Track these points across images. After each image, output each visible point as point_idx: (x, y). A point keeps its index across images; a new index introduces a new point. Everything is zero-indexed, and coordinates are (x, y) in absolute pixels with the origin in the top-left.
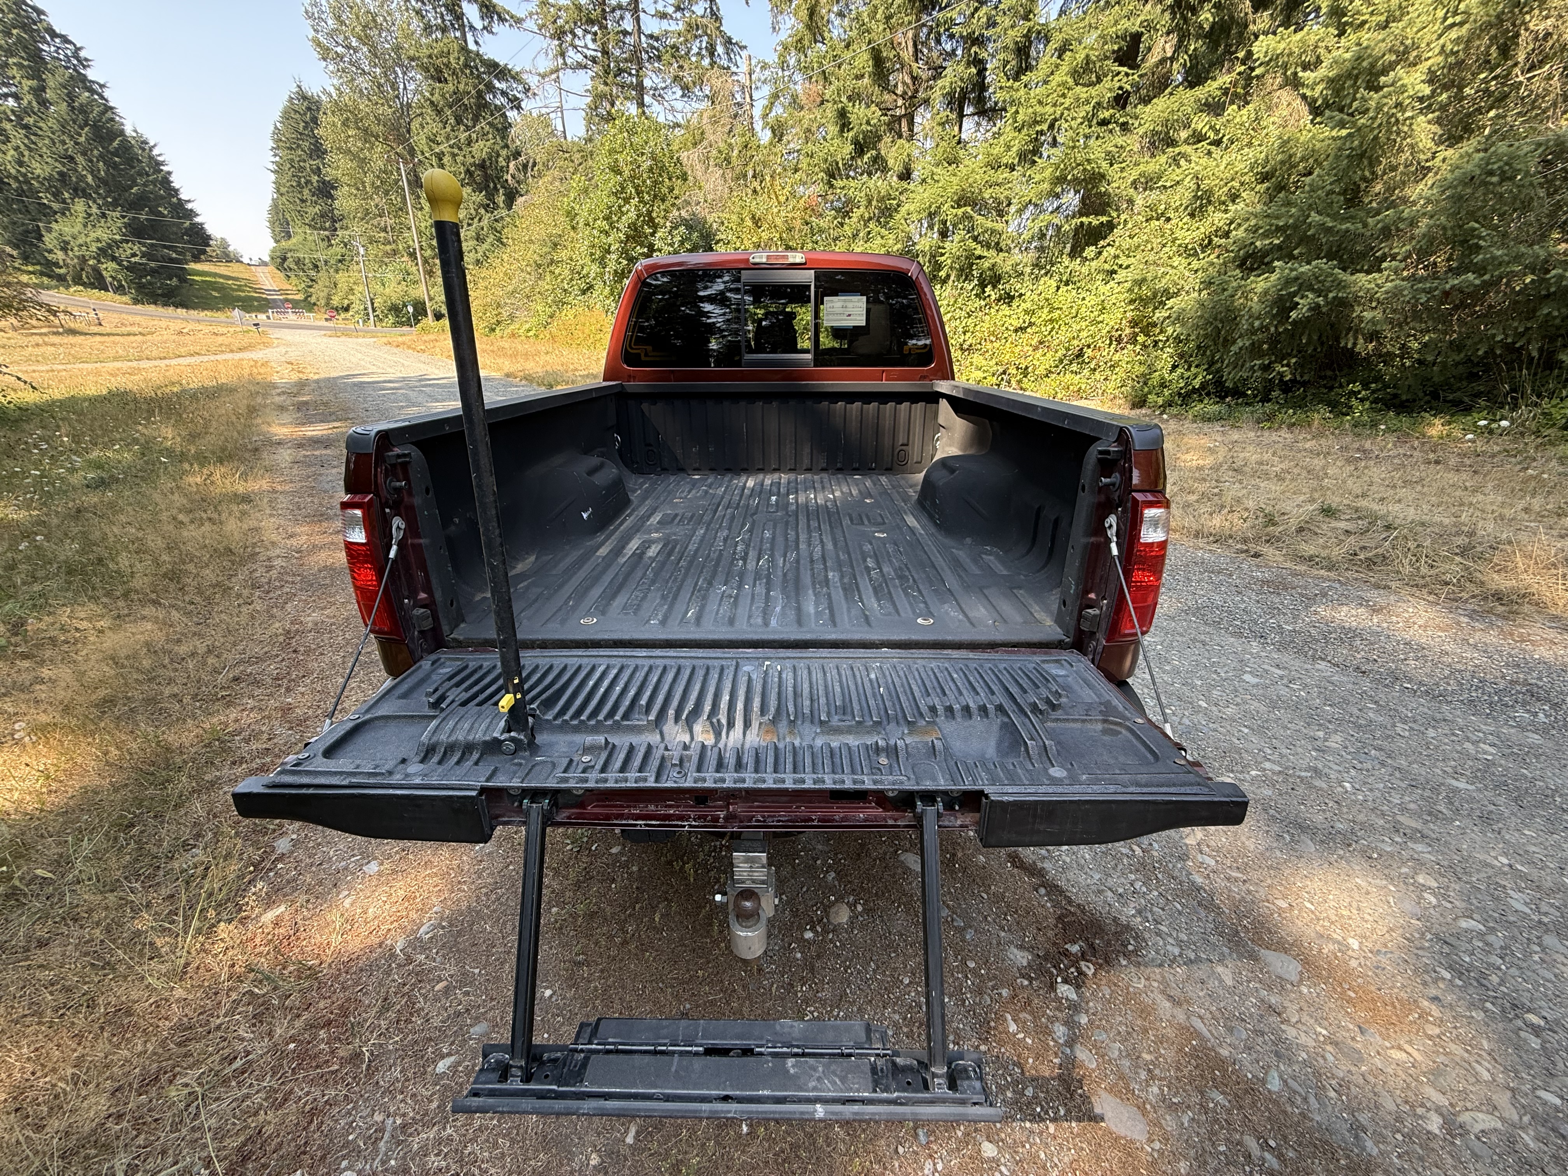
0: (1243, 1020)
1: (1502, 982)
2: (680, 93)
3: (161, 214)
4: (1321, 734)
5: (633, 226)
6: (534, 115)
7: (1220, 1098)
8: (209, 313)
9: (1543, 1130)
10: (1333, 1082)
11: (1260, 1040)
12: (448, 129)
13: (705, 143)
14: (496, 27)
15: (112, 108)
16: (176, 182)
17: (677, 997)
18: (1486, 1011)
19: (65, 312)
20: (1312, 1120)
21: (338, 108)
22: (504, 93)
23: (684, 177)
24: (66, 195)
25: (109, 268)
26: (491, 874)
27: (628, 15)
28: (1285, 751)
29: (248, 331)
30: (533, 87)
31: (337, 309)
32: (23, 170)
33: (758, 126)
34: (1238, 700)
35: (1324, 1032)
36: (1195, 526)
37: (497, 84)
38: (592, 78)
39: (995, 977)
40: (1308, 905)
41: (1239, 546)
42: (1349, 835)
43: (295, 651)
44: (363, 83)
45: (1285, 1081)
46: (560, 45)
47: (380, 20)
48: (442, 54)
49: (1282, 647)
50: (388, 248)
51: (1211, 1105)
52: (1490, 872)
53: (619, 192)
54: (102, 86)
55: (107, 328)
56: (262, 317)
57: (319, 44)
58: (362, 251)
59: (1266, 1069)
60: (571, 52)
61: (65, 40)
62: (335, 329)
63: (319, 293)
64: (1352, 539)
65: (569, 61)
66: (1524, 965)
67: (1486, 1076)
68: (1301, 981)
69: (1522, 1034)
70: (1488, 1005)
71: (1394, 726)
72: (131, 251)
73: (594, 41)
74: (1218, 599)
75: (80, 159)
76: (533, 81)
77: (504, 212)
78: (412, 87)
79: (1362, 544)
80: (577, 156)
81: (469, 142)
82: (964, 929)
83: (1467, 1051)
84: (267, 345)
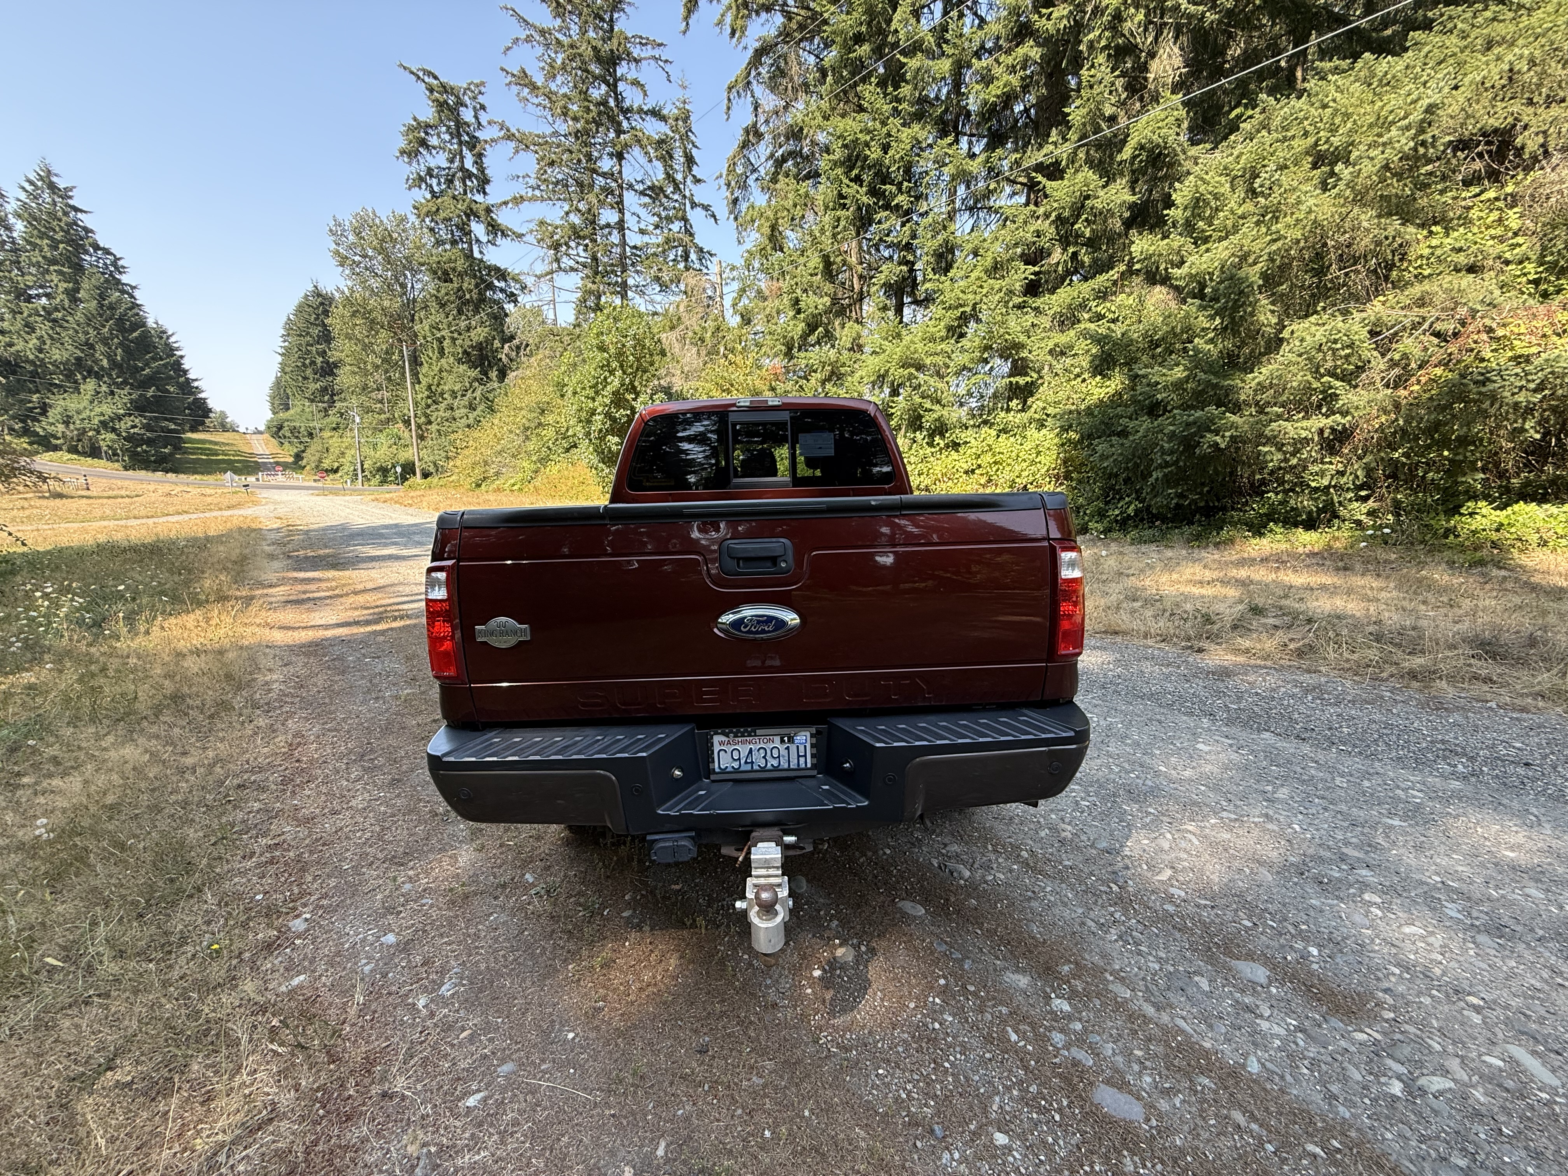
0: (1221, 1018)
1: (1444, 973)
2: (658, 289)
3: (168, 391)
4: (1270, 788)
5: (616, 393)
6: (528, 307)
7: (1206, 1081)
8: (198, 477)
9: (1489, 1086)
10: (1306, 1062)
11: (1238, 1033)
12: (451, 318)
13: (682, 327)
14: (499, 240)
15: (138, 305)
16: (186, 364)
17: (696, 1031)
18: (1432, 997)
19: (55, 478)
20: (1288, 1094)
21: (348, 301)
22: (502, 290)
23: (663, 353)
24: (79, 377)
25: (106, 439)
26: (508, 940)
27: (615, 232)
28: (1239, 803)
29: (236, 493)
30: (529, 285)
31: (327, 471)
32: (42, 356)
33: (729, 313)
34: (1194, 764)
35: (1294, 1022)
36: (1143, 628)
37: (496, 283)
38: (582, 278)
39: (994, 998)
40: (1271, 923)
41: (1183, 644)
42: (1301, 866)
43: (298, 761)
44: (375, 283)
45: (1263, 1065)
46: (556, 255)
47: (395, 235)
48: (450, 261)
49: (1229, 722)
50: (383, 416)
51: (1199, 1088)
52: (1426, 888)
53: (606, 366)
54: (133, 288)
55: (93, 492)
56: (251, 479)
57: (337, 253)
58: (357, 419)
59: (1245, 1056)
60: (565, 259)
61: (107, 252)
62: (323, 489)
63: (310, 457)
64: (1280, 633)
65: (562, 266)
66: (1462, 959)
67: (1438, 1048)
68: (1270, 982)
69: (1465, 1012)
70: (1434, 992)
71: (1333, 779)
72: (133, 424)
73: (585, 250)
74: (1170, 687)
75: (100, 348)
76: (529, 281)
77: (496, 385)
78: (418, 286)
79: (1290, 636)
80: (567, 339)
81: (468, 329)
82: (963, 960)
83: (1420, 1029)
84: (255, 503)
